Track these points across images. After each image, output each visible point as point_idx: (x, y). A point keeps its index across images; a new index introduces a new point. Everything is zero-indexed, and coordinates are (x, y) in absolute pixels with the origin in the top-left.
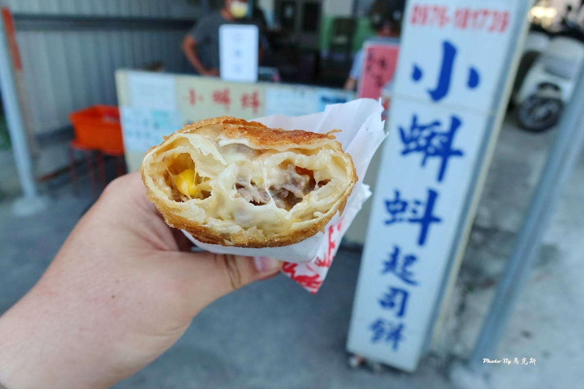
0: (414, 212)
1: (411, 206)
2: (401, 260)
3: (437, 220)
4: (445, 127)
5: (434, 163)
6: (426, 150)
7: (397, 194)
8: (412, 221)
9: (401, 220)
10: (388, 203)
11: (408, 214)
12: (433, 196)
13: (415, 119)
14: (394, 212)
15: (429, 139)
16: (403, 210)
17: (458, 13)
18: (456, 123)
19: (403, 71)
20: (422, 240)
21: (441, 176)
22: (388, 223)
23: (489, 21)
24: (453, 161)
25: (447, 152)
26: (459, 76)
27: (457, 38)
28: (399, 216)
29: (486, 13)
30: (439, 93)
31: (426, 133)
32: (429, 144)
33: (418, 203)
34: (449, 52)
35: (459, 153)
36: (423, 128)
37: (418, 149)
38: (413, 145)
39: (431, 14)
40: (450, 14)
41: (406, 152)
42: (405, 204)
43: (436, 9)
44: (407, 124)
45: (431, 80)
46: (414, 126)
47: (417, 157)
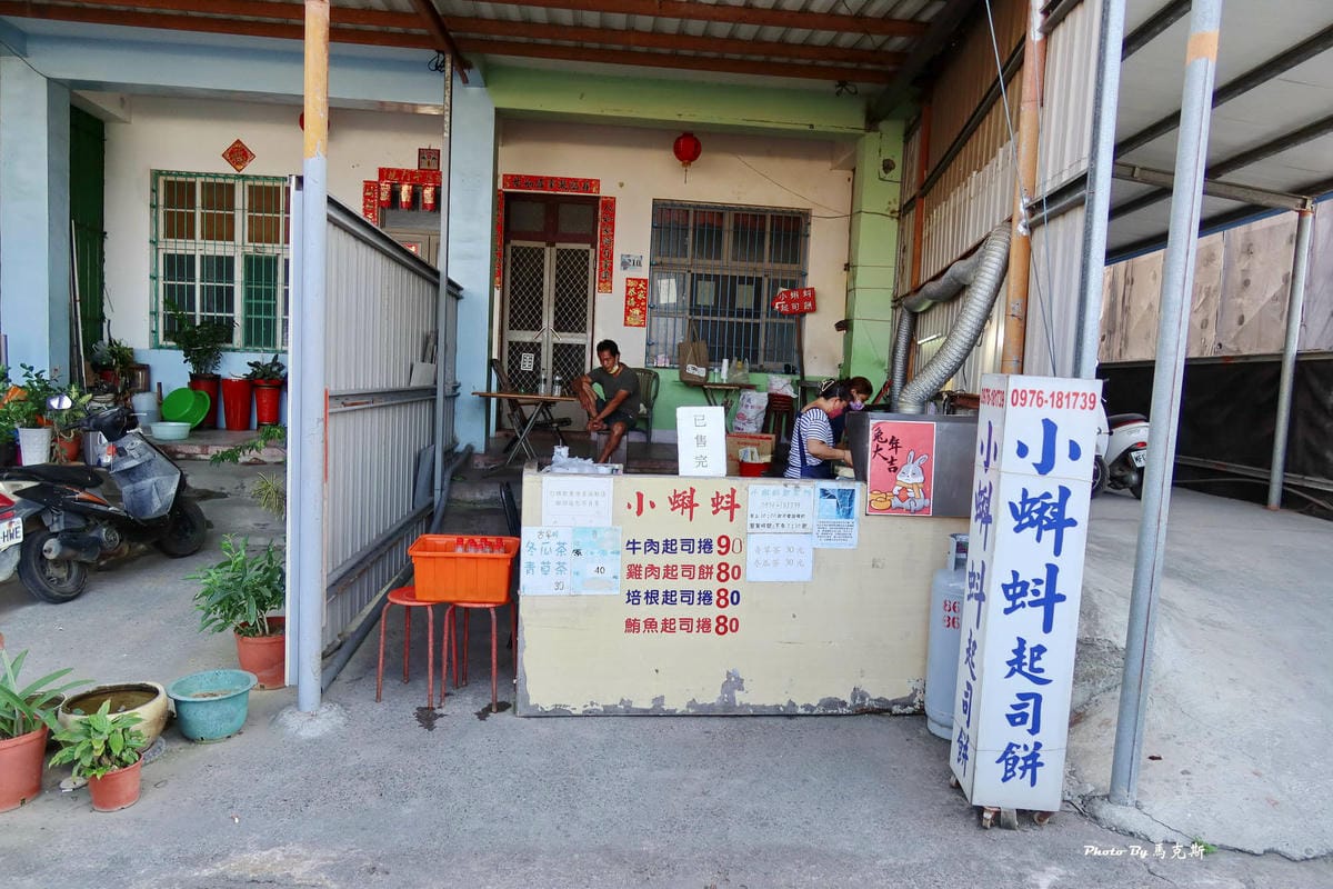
0: (1036, 593)
1: (1032, 586)
2: (1027, 653)
3: (1062, 598)
4: (1055, 499)
5: (1049, 536)
6: (1040, 525)
7: (1015, 574)
8: (1033, 604)
9: (1023, 605)
10: (1005, 588)
11: (1030, 597)
12: (1052, 570)
13: (1025, 492)
14: (1012, 598)
15: (1041, 512)
16: (1023, 593)
17: (1052, 395)
18: (1065, 493)
19: (1009, 449)
20: (1047, 627)
21: (1057, 551)
22: (1007, 611)
23: (1081, 400)
24: (1067, 531)
25: (1060, 523)
26: (1062, 449)
27: (1055, 415)
28: (1018, 602)
29: (1076, 394)
30: (1045, 467)
31: (1038, 506)
32: (1042, 517)
33: (1038, 582)
34: (1050, 428)
35: (1072, 523)
36: (1034, 501)
37: (1032, 524)
38: (1026, 520)
39: (1030, 396)
40: (1046, 396)
41: (1018, 529)
42: (1025, 585)
43: (1033, 392)
44: (1017, 500)
45: (1036, 455)
46: (1025, 500)
47: (1031, 532)
